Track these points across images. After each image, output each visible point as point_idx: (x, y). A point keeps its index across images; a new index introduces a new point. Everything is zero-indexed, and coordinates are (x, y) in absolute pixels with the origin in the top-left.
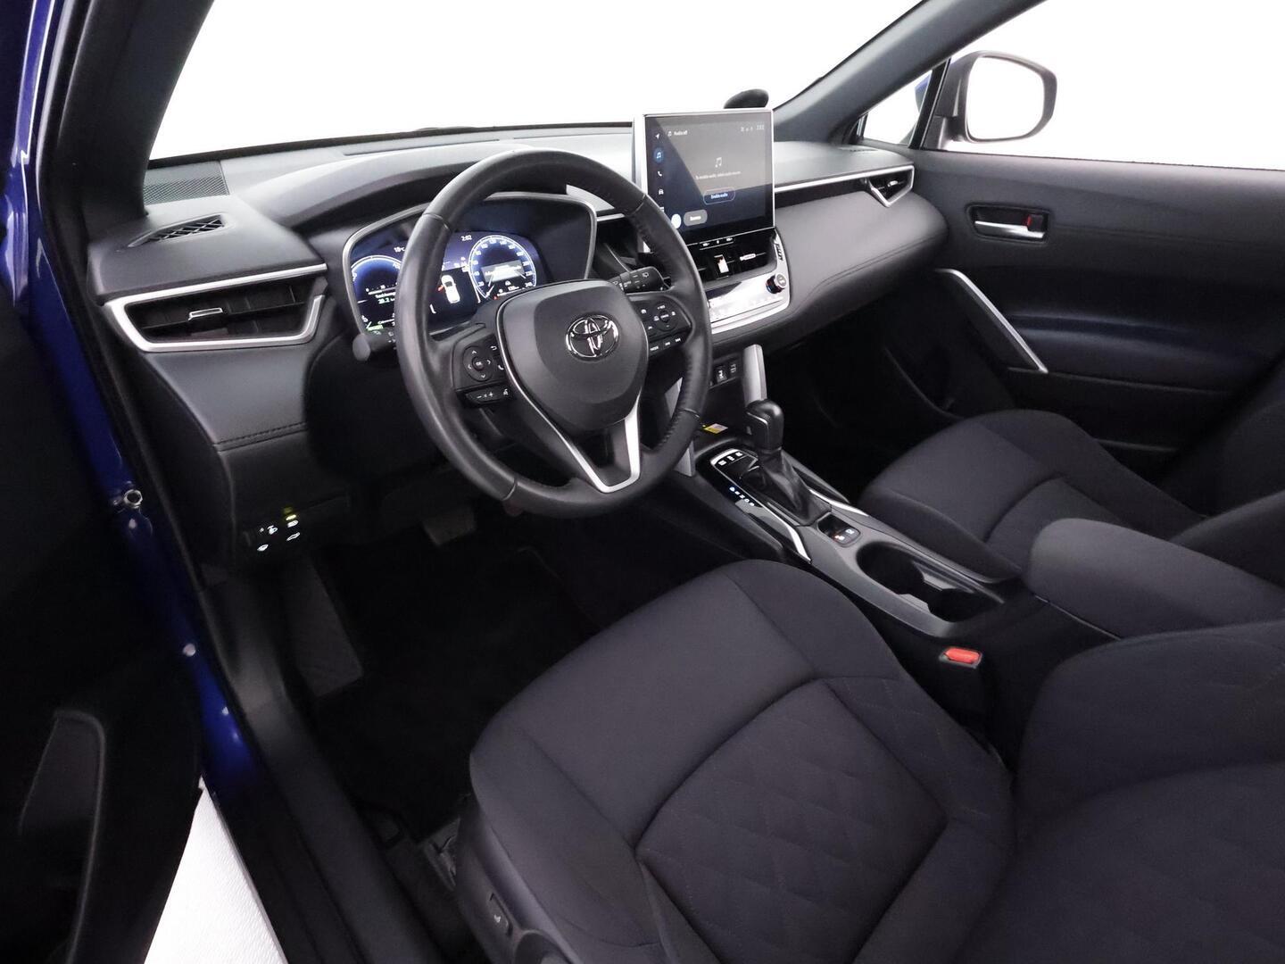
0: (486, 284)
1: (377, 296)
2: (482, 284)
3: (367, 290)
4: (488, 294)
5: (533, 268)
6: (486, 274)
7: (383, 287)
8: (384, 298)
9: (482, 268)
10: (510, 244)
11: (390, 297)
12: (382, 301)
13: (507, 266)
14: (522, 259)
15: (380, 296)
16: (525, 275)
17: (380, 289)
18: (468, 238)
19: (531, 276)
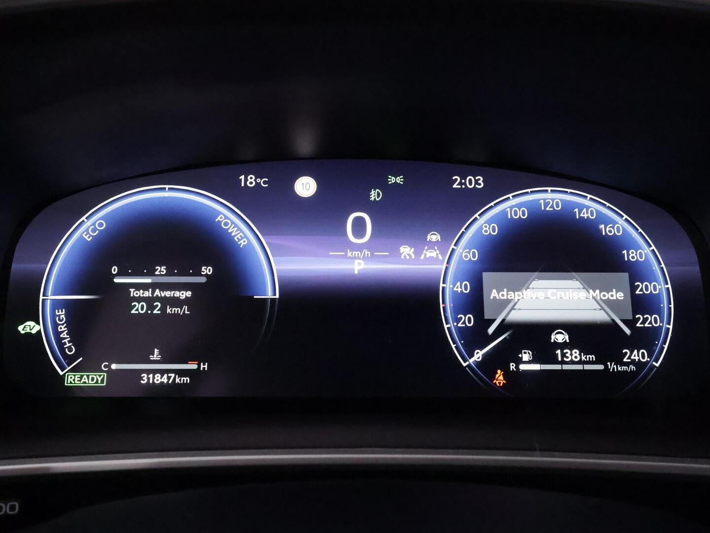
0: (483, 323)
1: (133, 292)
2: (468, 320)
3: (115, 270)
4: (478, 355)
5: (668, 305)
6: (493, 294)
7: (161, 270)
8: (150, 301)
9: (487, 277)
10: (607, 221)
11: (165, 301)
12: (139, 308)
13: (576, 284)
14: (636, 273)
15: (140, 293)
16: (630, 323)
17: (151, 273)
18: (476, 182)
19: (654, 332)
